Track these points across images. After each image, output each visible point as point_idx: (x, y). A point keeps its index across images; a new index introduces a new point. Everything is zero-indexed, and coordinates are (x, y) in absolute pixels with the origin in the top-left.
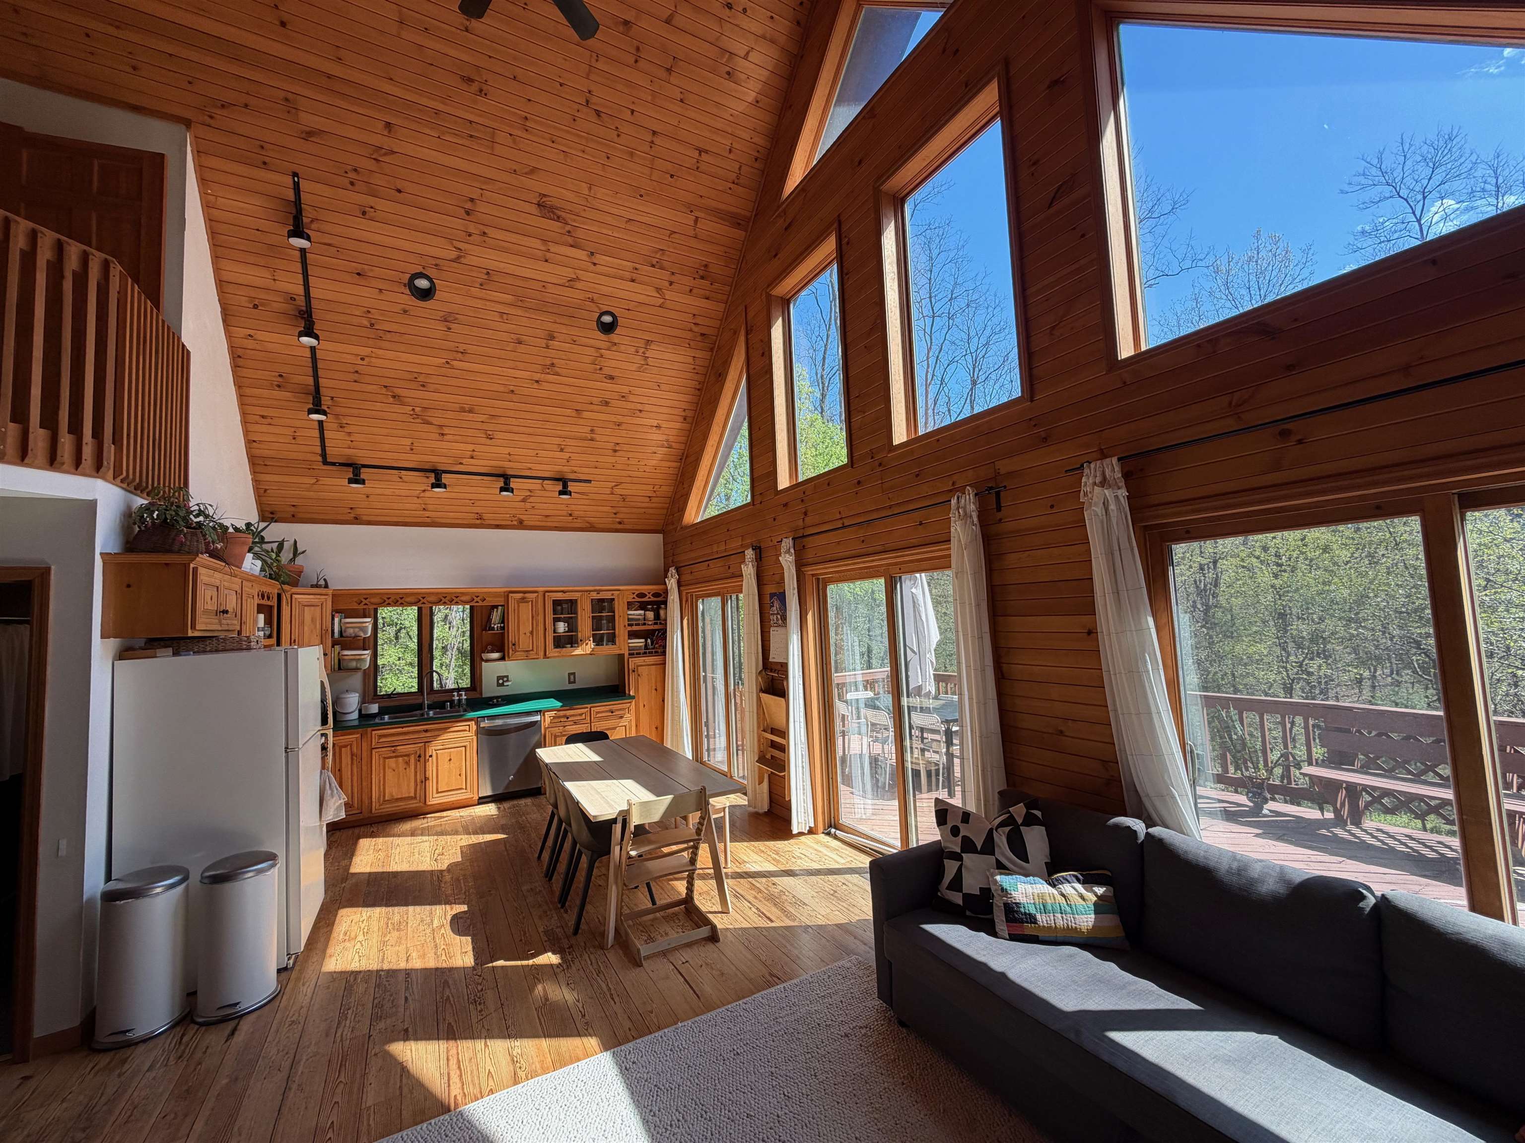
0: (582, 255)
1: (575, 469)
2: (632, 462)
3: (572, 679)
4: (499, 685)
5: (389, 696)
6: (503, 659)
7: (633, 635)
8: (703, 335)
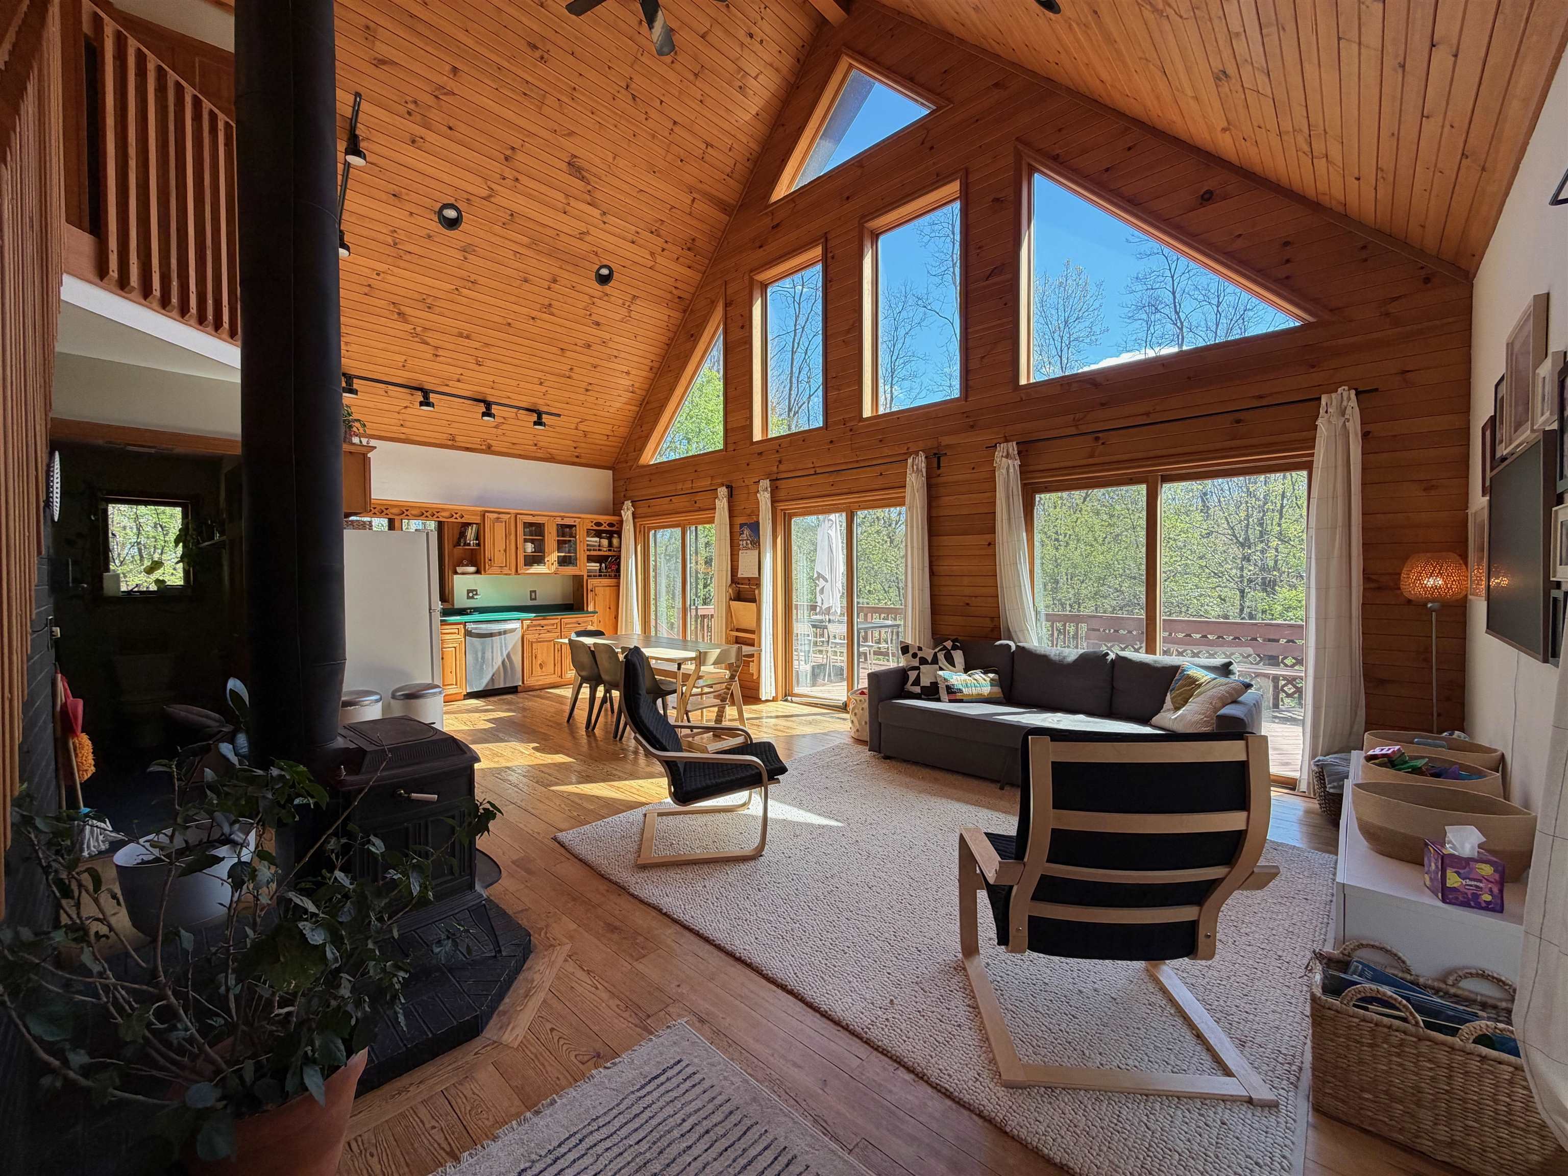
0: (596, 213)
1: (549, 403)
2: (600, 402)
3: (533, 596)
4: (468, 597)
6: (478, 572)
7: (590, 559)
8: (679, 298)
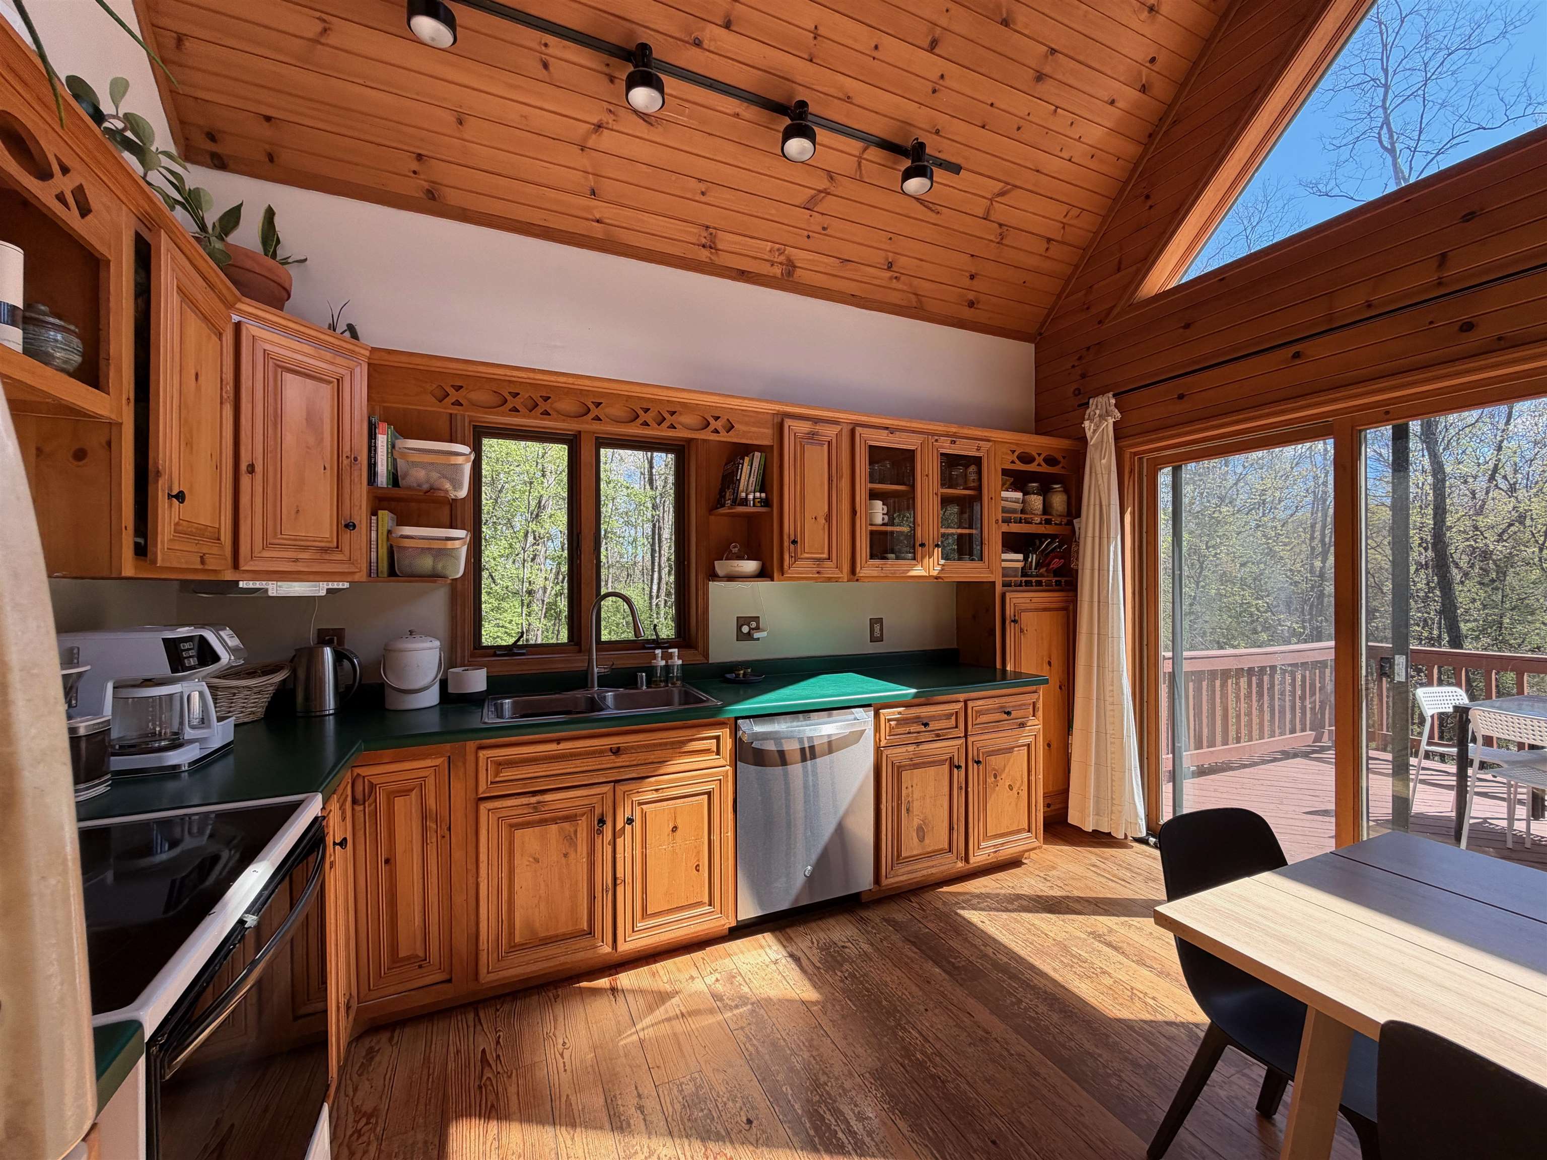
2: (1059, 120)
3: (877, 633)
4: (742, 637)
5: (509, 651)
6: (764, 574)
7: (1012, 543)
